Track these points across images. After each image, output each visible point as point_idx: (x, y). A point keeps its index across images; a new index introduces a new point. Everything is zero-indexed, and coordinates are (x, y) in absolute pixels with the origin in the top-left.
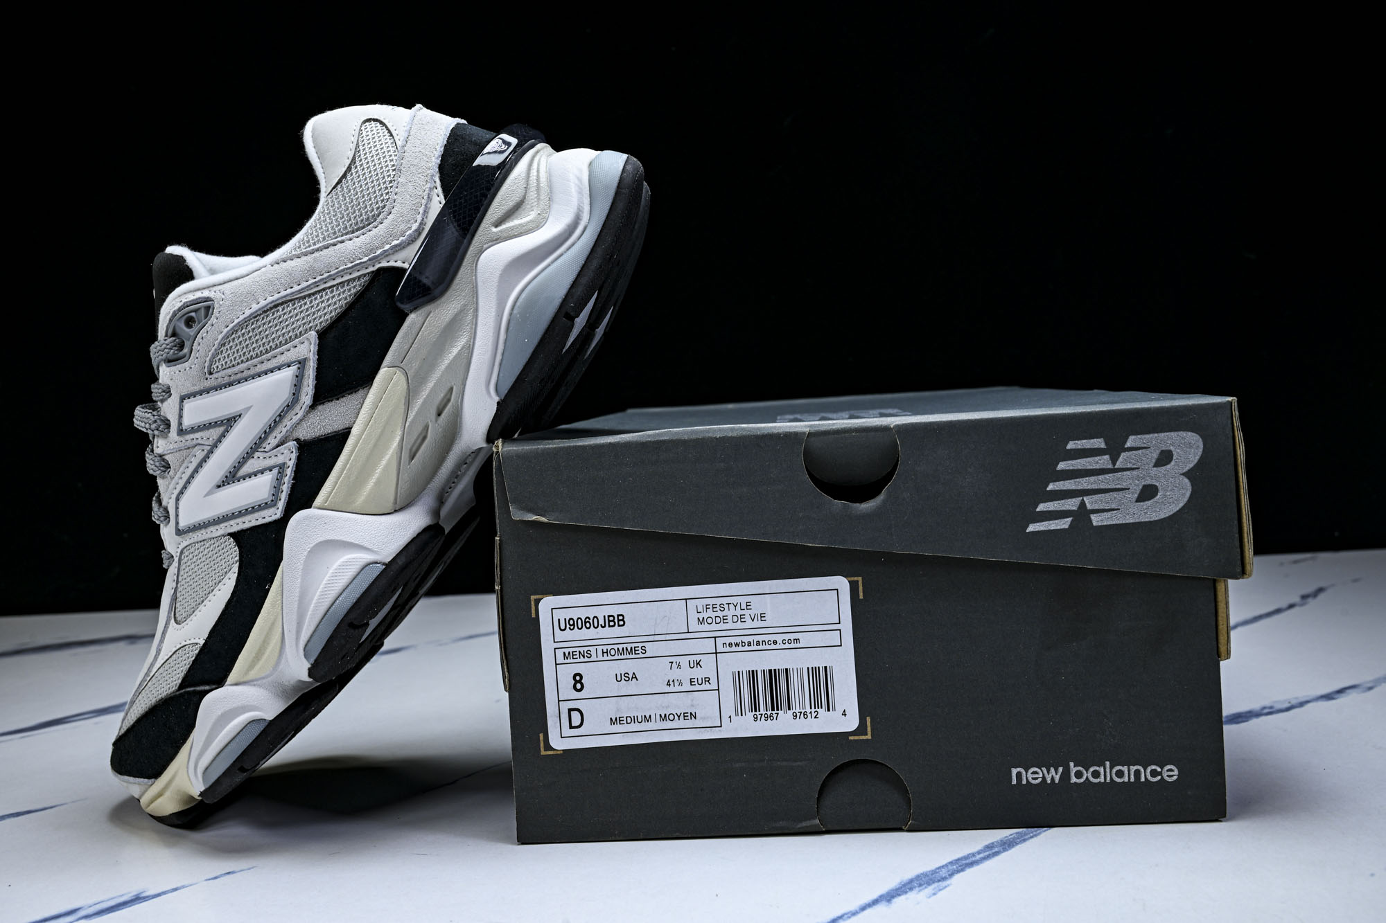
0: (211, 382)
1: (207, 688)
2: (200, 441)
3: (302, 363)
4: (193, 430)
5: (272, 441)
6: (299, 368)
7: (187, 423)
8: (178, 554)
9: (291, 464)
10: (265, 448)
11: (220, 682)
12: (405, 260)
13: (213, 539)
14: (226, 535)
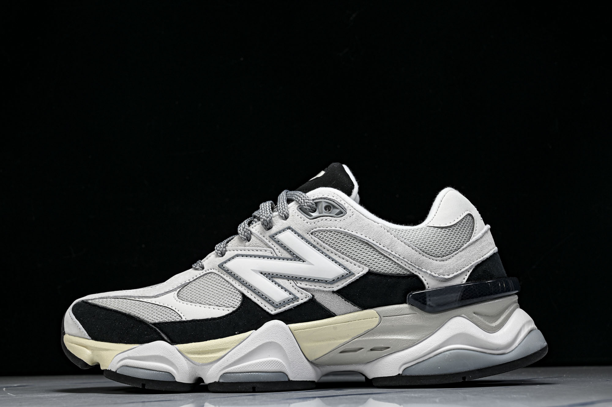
0: (308, 237)
1: (166, 338)
2: (275, 248)
3: (351, 274)
4: (278, 242)
5: (303, 285)
6: (347, 274)
7: (280, 237)
8: (208, 272)
9: (301, 302)
10: (297, 283)
11: (173, 342)
12: (430, 284)
13: (233, 286)
14: (239, 291)
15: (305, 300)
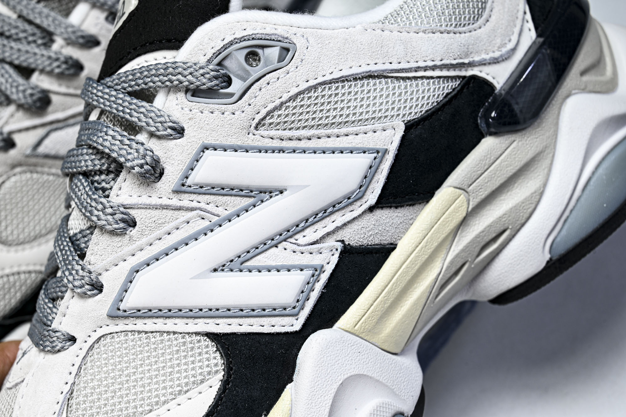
0: (255, 140)
2: (202, 205)
3: (381, 153)
4: (200, 190)
5: (311, 234)
6: (375, 158)
8: (91, 341)
10: (297, 240)
13: (174, 333)
14: (197, 334)
15: (335, 260)
